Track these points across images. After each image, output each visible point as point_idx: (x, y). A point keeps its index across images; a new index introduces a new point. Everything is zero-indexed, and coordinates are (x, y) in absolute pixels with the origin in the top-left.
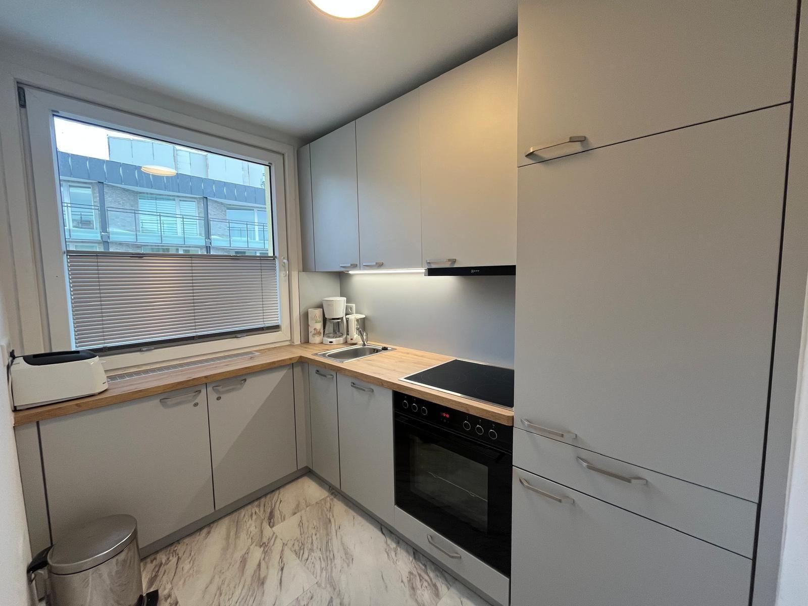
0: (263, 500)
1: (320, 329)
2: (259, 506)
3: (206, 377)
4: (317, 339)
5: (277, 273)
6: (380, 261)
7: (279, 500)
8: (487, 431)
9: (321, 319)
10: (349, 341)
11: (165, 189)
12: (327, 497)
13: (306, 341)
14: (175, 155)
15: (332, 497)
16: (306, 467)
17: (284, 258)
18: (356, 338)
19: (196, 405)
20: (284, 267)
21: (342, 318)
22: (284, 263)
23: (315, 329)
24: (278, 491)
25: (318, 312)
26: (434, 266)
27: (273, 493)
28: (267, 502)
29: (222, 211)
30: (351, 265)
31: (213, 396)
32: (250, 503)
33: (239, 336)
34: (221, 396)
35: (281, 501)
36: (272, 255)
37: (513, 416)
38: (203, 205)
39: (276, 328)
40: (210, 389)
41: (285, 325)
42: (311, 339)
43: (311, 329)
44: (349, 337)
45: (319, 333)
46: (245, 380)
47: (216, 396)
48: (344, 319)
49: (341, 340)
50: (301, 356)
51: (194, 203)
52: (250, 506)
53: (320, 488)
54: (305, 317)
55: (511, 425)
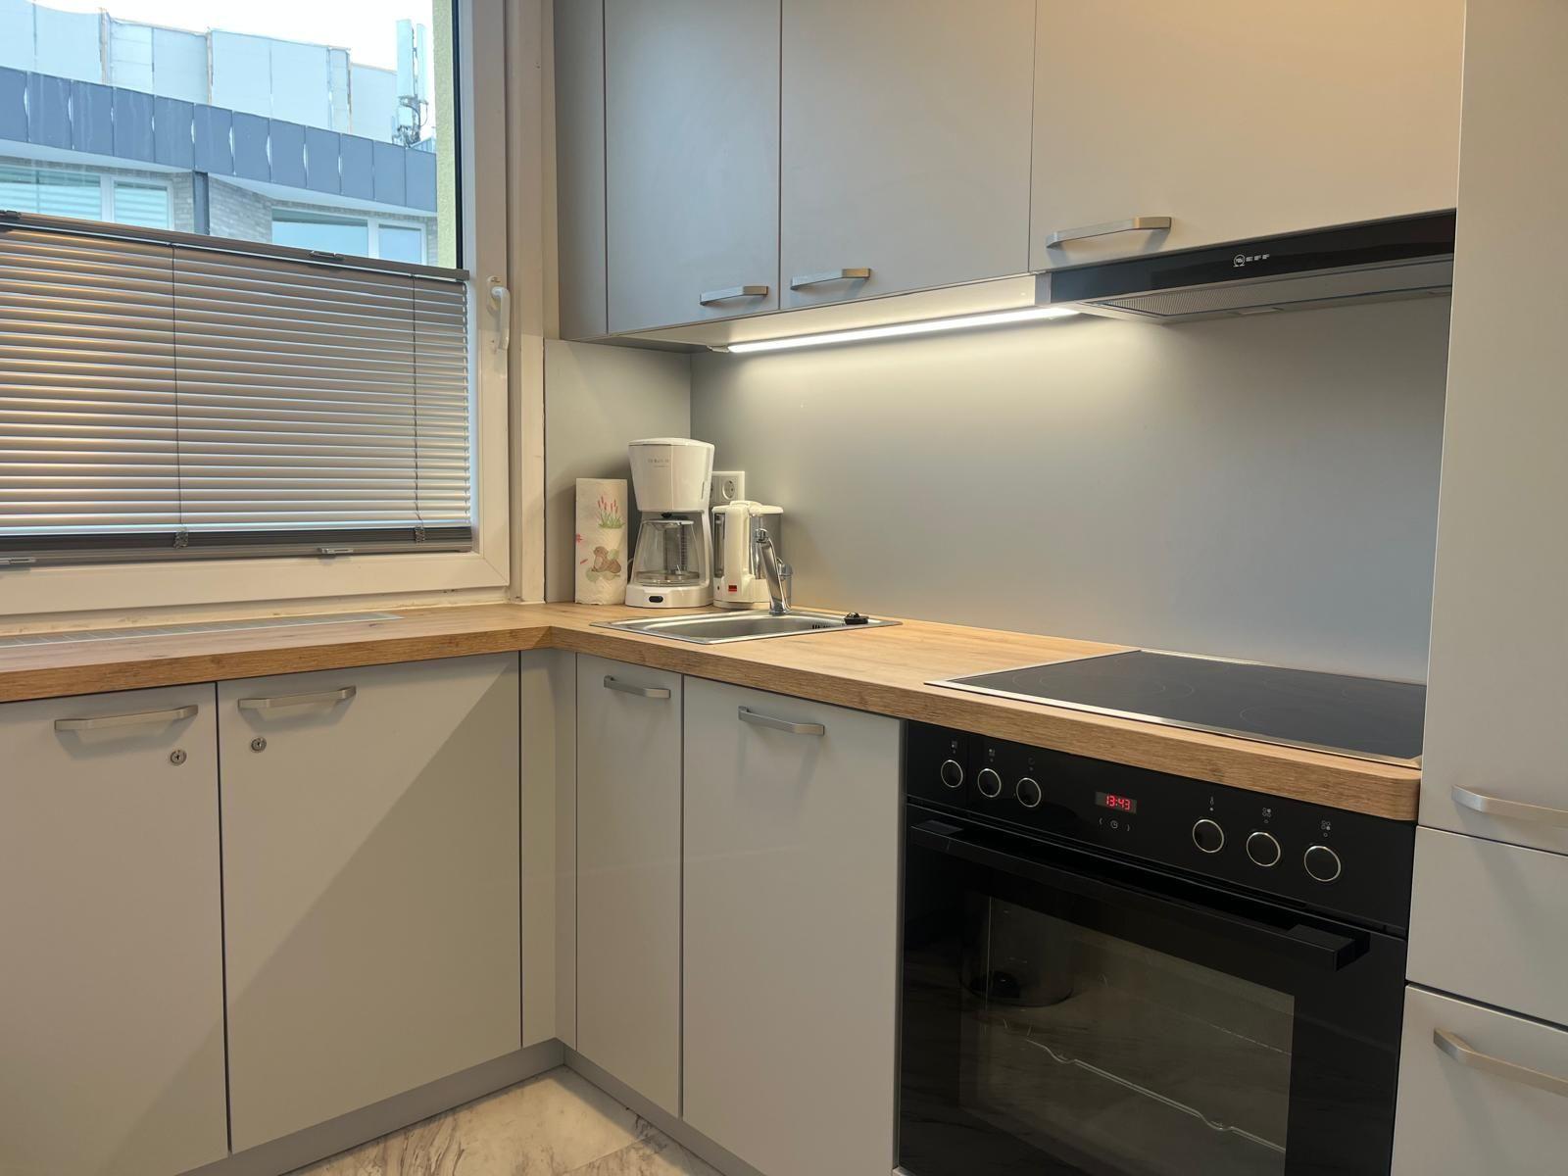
0: (396, 1144)
1: (617, 552)
2: (383, 1162)
3: (217, 659)
4: (607, 588)
5: (471, 335)
6: (859, 263)
7: (455, 1147)
8: (1294, 851)
9: (620, 515)
10: (723, 596)
11: (71, 143)
12: (628, 1149)
13: (566, 595)
14: (106, 37)
15: (648, 1151)
16: (555, 1043)
17: (495, 281)
18: (749, 585)
19: (178, 758)
20: (496, 314)
21: (696, 516)
22: (497, 299)
23: (599, 551)
24: (449, 1120)
25: (612, 491)
26: (1075, 258)
27: (433, 1126)
28: (410, 1151)
29: (258, 224)
30: (748, 291)
31: (236, 735)
32: (349, 1151)
33: (331, 551)
34: (268, 738)
35: (461, 1152)
36: (453, 266)
37: (1420, 780)
38: (191, 201)
39: (459, 537)
40: (227, 706)
41: (492, 530)
42: (584, 588)
43: (584, 552)
44: (723, 583)
45: (614, 567)
46: (352, 691)
47: (251, 736)
48: (705, 518)
49: (693, 592)
50: (550, 627)
51: (163, 193)
52: (349, 1160)
53: (604, 1120)
54: (564, 506)
55: (1409, 818)
